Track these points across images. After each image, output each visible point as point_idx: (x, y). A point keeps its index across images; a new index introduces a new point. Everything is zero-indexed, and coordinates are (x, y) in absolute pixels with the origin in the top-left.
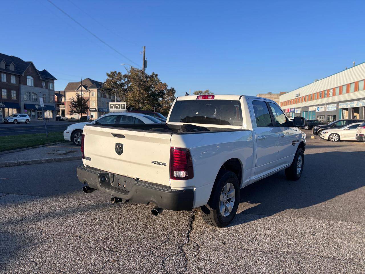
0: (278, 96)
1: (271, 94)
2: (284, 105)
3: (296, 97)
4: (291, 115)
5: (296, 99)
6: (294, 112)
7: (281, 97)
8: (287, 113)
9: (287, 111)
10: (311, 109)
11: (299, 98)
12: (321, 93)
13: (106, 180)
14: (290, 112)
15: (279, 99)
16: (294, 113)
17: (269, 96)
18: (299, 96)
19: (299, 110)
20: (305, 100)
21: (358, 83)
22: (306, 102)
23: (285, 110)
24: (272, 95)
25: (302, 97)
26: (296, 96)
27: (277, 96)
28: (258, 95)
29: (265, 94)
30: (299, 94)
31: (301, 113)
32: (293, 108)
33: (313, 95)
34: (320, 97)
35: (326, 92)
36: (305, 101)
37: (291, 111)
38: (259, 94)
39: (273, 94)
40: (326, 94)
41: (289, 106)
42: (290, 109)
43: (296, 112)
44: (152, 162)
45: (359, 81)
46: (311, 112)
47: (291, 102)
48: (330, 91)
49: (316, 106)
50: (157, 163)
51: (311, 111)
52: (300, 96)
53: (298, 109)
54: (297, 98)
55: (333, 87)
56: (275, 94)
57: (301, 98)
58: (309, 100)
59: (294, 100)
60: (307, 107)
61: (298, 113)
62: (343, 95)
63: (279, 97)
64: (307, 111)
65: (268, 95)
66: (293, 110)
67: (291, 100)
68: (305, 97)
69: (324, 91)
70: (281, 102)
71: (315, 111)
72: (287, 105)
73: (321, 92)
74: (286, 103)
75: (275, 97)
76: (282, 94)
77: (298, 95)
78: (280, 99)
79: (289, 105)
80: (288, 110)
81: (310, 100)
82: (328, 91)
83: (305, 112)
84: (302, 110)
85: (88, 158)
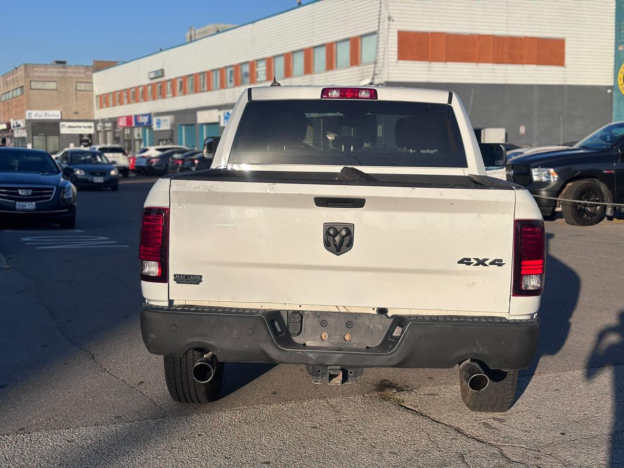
0: (89, 73)
1: (64, 68)
2: (111, 102)
3: (152, 79)
4: (139, 135)
5: (153, 85)
6: (149, 125)
7: (97, 77)
8: (124, 128)
9: (125, 124)
10: (203, 118)
11: (162, 85)
12: (231, 72)
13: (279, 330)
14: (134, 125)
15: (92, 83)
16: (147, 130)
17: (60, 72)
18: (163, 76)
19: (165, 120)
20: (184, 91)
21: (335, 46)
22: (185, 97)
23: (116, 118)
24: (69, 70)
25: (173, 81)
26: (153, 75)
27: (85, 73)
28: (23, 67)
29: (46, 66)
30: (162, 70)
31: (172, 131)
32: (146, 115)
33: (208, 74)
34: (231, 81)
35: (246, 69)
36: (185, 94)
37: (138, 124)
38: (26, 65)
39: (71, 66)
40: (246, 75)
41: (129, 106)
42: (136, 117)
43: (155, 127)
44: (459, 262)
45: (337, 42)
46: (205, 127)
47: (134, 95)
48: (257, 67)
49: (220, 108)
50: (476, 262)
51: (203, 124)
52: (166, 78)
53: (162, 118)
54: (157, 83)
55: (267, 55)
56: (77, 67)
57: (169, 84)
58: (196, 90)
59: (145, 87)
60: (193, 112)
61: (162, 128)
62: (296, 79)
63: (91, 78)
64: (193, 125)
65: (56, 70)
66: (145, 120)
67: (137, 88)
68: (181, 80)
69: (241, 64)
70: (100, 93)
71: (217, 124)
72: (121, 103)
73: (232, 66)
74: (117, 98)
75: (77, 75)
76: (101, 66)
77: (160, 74)
78: (94, 85)
79: (129, 102)
80: (129, 119)
81: (199, 90)
82: (253, 64)
83: (186, 125)
84: (176, 120)
85: (187, 276)
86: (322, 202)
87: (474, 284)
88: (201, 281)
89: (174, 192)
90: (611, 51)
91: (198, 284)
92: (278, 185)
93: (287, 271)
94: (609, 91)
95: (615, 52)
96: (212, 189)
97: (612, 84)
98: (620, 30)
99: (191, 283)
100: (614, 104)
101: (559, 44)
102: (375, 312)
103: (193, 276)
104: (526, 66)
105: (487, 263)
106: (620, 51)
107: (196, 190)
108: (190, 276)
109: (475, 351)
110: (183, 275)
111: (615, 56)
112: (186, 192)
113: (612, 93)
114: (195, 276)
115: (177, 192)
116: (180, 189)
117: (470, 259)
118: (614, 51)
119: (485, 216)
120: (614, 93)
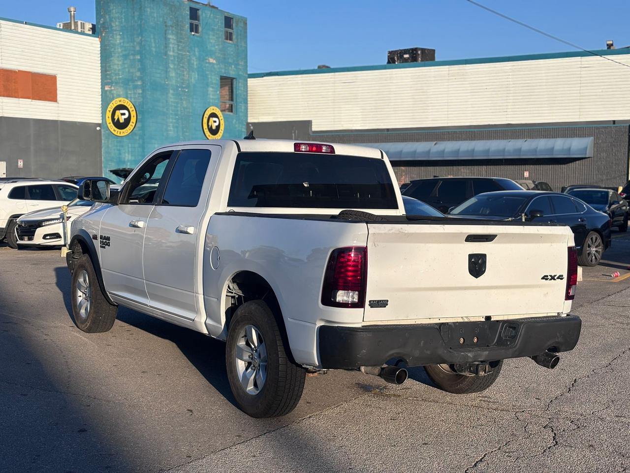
85: (378, 301)
86: (471, 238)
87: (547, 293)
88: (387, 305)
89: (372, 234)
90: (97, 90)
91: (385, 307)
92: (446, 226)
93: (443, 292)
94: (98, 128)
95: (102, 92)
96: (401, 230)
97: (100, 122)
98: (106, 71)
99: (381, 307)
100: (103, 141)
101: (52, 79)
102: (484, 320)
103: (382, 301)
104: (21, 99)
105: (556, 278)
106: (107, 90)
107: (391, 232)
108: (380, 301)
109: (557, 340)
110: (376, 301)
111: (102, 95)
112: (382, 234)
113: (100, 130)
114: (384, 300)
115: (375, 233)
116: (377, 231)
117: (547, 276)
118: (100, 90)
119: (554, 245)
120: (102, 130)
